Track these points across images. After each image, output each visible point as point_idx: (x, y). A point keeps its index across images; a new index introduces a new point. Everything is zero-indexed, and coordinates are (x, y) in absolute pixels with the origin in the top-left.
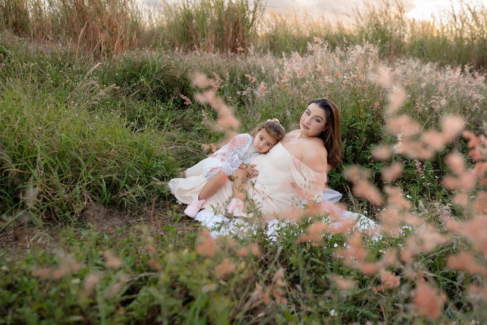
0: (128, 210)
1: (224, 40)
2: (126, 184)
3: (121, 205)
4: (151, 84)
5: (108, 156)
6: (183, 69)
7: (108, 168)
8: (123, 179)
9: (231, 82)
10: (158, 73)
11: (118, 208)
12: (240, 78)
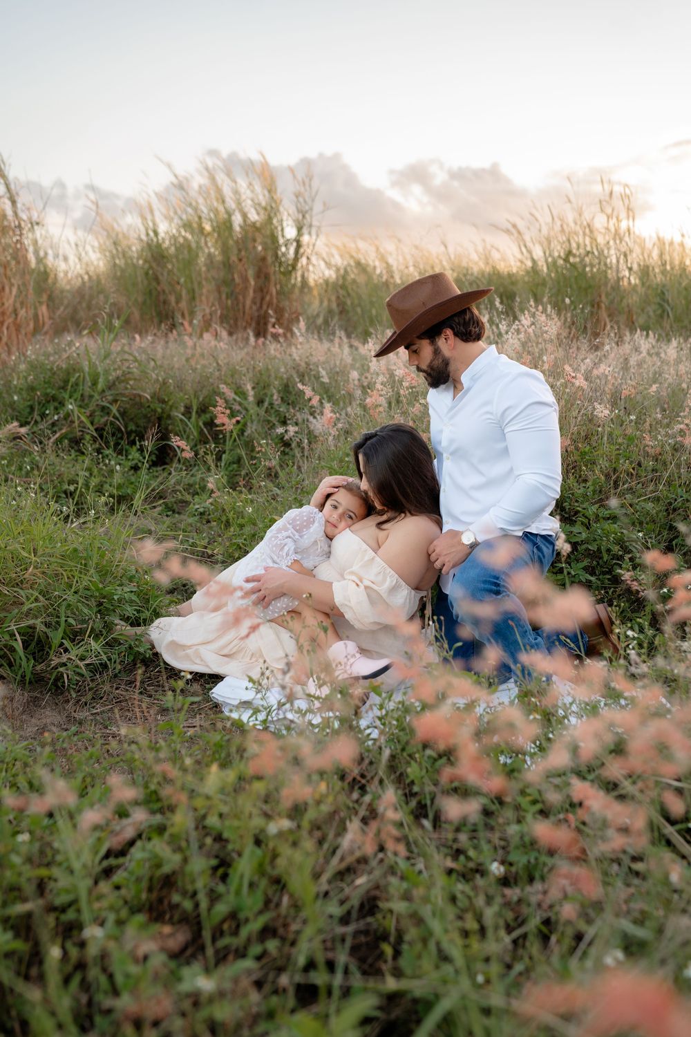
0: (72, 692)
1: (237, 304)
2: (62, 638)
3: (55, 683)
4: (91, 415)
5: (22, 582)
6: (158, 380)
7: (25, 608)
8: (57, 629)
9: (260, 402)
10: (103, 391)
11: (50, 690)
12: (279, 392)
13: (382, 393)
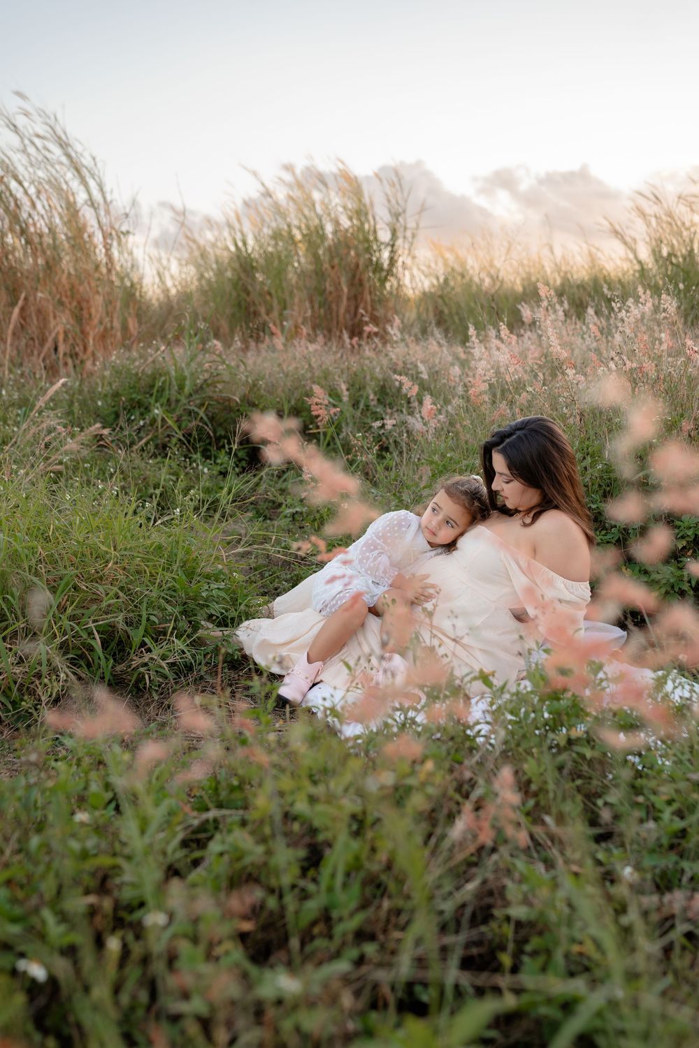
0: (154, 694)
1: (331, 313)
2: (143, 636)
3: (136, 685)
4: (178, 420)
5: (101, 578)
6: (247, 381)
7: (104, 604)
8: (137, 628)
9: (355, 405)
10: (191, 395)
11: (131, 691)
12: (375, 394)
13: (485, 378)
